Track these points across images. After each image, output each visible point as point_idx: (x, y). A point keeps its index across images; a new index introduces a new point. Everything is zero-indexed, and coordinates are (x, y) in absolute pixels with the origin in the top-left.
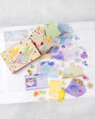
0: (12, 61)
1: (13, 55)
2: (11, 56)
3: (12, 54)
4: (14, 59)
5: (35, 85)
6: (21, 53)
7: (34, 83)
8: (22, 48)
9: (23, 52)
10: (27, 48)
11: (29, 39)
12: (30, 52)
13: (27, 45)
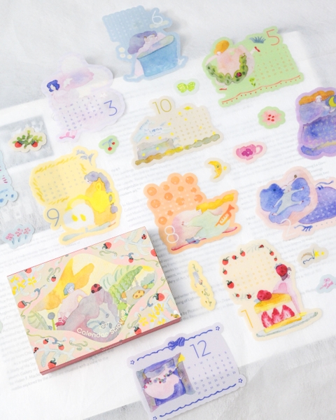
0: (51, 316)
1: (60, 292)
2: (53, 294)
3: (58, 287)
4: (63, 310)
5: (182, 389)
6: (96, 288)
7: (175, 379)
8: (105, 270)
9: (106, 288)
10: (127, 275)
11: (144, 237)
12: (137, 294)
13: (131, 259)
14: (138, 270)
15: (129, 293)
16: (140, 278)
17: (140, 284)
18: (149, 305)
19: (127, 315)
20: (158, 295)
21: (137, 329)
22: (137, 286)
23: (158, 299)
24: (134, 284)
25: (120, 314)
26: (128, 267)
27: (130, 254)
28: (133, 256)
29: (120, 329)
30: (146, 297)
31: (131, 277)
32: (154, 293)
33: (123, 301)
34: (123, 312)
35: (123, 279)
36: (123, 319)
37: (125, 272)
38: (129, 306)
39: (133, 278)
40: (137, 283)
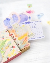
10: (2, 43)
11: (6, 31)
12: (6, 47)
13: (3, 38)
14: (6, 41)
15: (4, 48)
16: (7, 43)
17: (7, 45)
18: (10, 50)
19: (4, 54)
20: (13, 47)
21: (8, 58)
22: (6, 45)
23: (13, 48)
24: (5, 45)
25: (2, 54)
26: (3, 41)
27: (3, 37)
28: (4, 37)
29: (2, 59)
30: (9, 48)
31: (4, 43)
32: (12, 46)
33: (2, 50)
34: (3, 54)
35: (2, 44)
36: (3, 56)
37: (2, 42)
38: (4, 51)
39: (5, 43)
40: (6, 44)
